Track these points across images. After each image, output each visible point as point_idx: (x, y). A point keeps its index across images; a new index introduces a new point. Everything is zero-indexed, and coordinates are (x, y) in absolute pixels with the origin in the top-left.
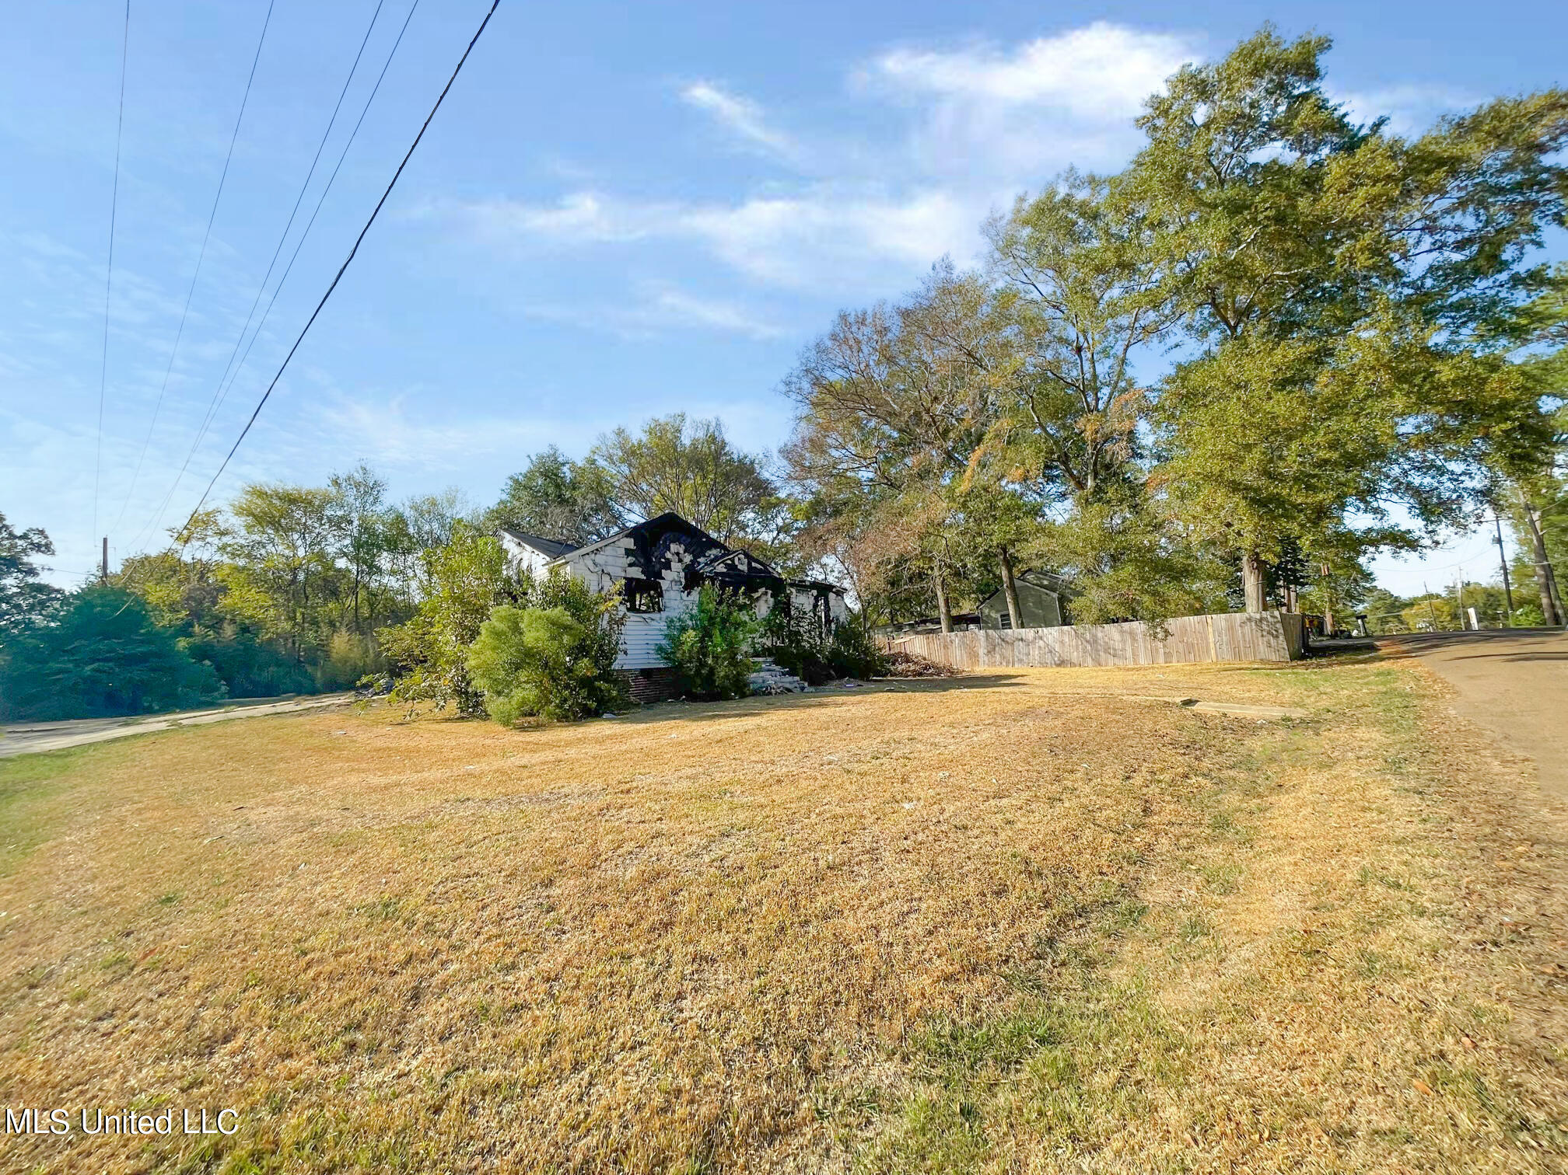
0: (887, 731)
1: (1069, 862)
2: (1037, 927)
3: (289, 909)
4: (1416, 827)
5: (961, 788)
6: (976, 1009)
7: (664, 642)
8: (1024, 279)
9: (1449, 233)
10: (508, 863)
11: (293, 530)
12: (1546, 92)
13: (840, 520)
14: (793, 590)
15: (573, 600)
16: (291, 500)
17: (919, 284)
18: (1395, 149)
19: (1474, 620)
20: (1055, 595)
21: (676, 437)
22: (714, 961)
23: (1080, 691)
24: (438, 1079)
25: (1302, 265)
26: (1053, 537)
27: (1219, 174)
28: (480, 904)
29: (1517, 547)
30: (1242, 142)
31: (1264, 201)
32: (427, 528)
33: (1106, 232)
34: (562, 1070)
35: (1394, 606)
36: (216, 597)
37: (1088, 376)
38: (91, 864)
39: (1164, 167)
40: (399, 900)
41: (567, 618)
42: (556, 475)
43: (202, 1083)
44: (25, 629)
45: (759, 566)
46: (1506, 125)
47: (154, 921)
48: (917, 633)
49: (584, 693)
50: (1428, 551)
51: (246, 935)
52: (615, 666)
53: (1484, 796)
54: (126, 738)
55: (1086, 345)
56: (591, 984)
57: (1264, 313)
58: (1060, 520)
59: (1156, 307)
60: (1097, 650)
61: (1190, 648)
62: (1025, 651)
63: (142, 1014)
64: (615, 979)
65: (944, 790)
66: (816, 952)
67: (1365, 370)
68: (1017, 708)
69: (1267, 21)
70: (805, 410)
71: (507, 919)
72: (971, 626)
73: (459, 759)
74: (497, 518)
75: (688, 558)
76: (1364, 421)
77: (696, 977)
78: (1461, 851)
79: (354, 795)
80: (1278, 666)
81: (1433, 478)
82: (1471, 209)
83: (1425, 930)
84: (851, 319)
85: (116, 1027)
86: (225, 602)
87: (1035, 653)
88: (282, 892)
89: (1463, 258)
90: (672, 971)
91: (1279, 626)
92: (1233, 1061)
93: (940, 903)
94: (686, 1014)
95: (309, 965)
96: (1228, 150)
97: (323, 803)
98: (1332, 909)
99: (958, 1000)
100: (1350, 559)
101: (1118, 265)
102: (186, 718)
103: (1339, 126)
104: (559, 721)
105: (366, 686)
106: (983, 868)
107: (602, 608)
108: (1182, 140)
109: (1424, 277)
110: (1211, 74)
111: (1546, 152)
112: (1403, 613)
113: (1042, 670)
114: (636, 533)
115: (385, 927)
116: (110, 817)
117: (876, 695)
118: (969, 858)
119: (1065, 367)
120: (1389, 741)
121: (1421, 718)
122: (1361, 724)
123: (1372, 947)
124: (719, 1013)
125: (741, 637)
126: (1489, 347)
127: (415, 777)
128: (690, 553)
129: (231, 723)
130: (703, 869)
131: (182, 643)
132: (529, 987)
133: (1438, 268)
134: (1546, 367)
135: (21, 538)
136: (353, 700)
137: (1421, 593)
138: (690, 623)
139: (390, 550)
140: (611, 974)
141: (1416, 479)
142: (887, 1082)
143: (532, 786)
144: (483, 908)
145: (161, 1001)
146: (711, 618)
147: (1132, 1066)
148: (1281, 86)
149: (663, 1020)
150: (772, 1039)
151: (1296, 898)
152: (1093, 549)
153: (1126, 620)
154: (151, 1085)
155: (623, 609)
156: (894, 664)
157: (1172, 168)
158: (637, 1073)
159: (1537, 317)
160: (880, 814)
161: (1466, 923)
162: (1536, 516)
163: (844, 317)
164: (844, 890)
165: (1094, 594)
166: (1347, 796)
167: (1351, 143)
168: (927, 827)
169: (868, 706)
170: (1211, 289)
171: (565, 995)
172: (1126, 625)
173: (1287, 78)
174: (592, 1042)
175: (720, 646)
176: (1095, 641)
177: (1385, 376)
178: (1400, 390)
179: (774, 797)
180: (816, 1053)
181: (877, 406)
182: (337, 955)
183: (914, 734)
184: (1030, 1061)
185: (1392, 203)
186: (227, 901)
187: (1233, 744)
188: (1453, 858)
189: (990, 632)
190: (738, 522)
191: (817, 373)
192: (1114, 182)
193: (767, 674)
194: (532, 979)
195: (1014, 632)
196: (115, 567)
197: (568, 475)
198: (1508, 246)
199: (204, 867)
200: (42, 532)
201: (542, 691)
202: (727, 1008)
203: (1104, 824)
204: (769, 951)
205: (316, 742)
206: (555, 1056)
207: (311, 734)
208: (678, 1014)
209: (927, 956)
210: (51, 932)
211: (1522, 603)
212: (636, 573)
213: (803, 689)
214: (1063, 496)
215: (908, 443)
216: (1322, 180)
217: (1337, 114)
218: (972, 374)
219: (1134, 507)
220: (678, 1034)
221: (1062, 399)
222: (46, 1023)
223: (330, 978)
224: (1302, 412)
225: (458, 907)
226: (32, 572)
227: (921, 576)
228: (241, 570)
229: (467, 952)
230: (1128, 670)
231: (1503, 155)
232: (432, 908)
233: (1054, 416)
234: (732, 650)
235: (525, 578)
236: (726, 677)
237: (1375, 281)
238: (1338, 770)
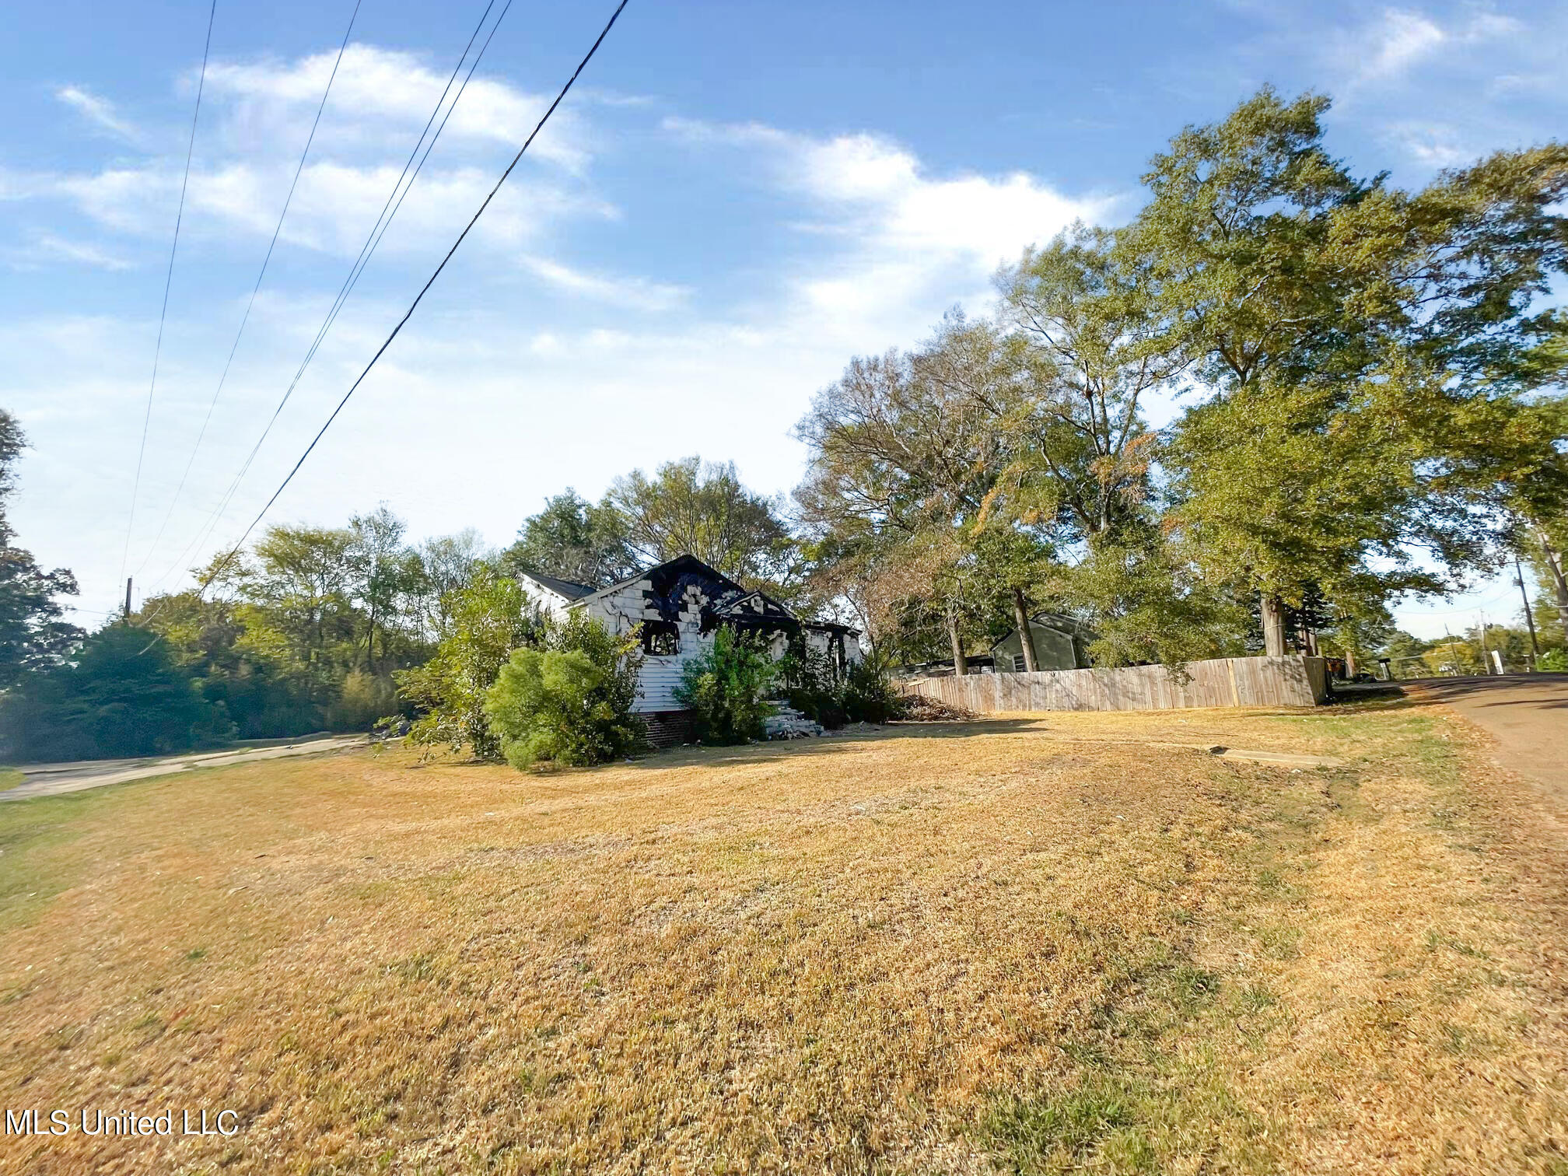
0: (913, 780)
1: (1117, 921)
2: (1090, 992)
3: (321, 966)
4: (1478, 887)
5: (996, 840)
6: (1039, 1085)
7: (680, 685)
8: (1033, 326)
9: (1454, 280)
10: (541, 917)
11: (311, 570)
12: (1545, 146)
13: (852, 561)
14: (808, 632)
15: (591, 642)
16: (312, 540)
17: (932, 332)
18: (1398, 201)
19: (1498, 663)
20: (1070, 637)
21: (690, 480)
22: (760, 1027)
23: (1104, 737)
24: (484, 1156)
25: (1309, 313)
26: (1069, 579)
27: (1223, 226)
28: (516, 963)
29: (1539, 588)
30: (1245, 196)
31: (1269, 252)
32: (443, 568)
33: (1115, 282)
34: (612, 1149)
35: (1415, 648)
36: (234, 636)
37: (1098, 419)
38: (115, 914)
39: (1170, 221)
40: (432, 957)
41: (587, 662)
42: (572, 517)
43: (241, 1158)
44: (46, 668)
45: (775, 608)
46: (1507, 178)
47: (183, 978)
48: (930, 675)
49: (601, 737)
50: (1454, 595)
51: (278, 993)
52: (632, 709)
53: (1544, 854)
54: (140, 781)
55: (1096, 390)
56: (636, 1051)
57: (1273, 358)
58: (1072, 563)
59: (1165, 354)
60: (1115, 694)
61: (1211, 692)
62: (1042, 694)
63: (177, 1080)
64: (660, 1046)
65: (978, 843)
66: (865, 1018)
67: (1381, 415)
68: (1042, 755)
69: (1266, 84)
70: (817, 453)
71: (544, 980)
72: (985, 668)
73: (477, 804)
74: (513, 560)
75: (704, 600)
76: (1381, 464)
77: (743, 1044)
78: (1530, 914)
79: (376, 843)
80: (1304, 711)
81: (1455, 521)
82: (1476, 257)
83: (1509, 1002)
84: (864, 365)
85: (150, 1094)
86: (242, 641)
87: (1052, 696)
88: (312, 948)
89: (1470, 304)
90: (718, 1037)
91: (1302, 670)
92: (1322, 1145)
93: (988, 966)
94: (735, 1086)
95: (344, 1028)
96: (1233, 204)
97: (344, 852)
98: (1402, 977)
99: (1018, 1073)
100: (1375, 603)
101: (1128, 313)
102: (202, 760)
103: (1342, 181)
104: (574, 766)
105: (381, 729)
106: (1028, 928)
107: (621, 650)
108: (1187, 195)
109: (1432, 323)
110: (1213, 134)
111: (1548, 202)
112: (1424, 656)
113: (1060, 714)
114: (654, 574)
115: (419, 987)
116: (129, 864)
117: (895, 740)
118: (1013, 916)
119: (1075, 412)
120: (1433, 793)
121: (1463, 768)
122: (1401, 775)
123: (1454, 1020)
124: (771, 1086)
125: (757, 679)
126: (1503, 391)
127: (435, 824)
128: (706, 595)
129: (247, 765)
130: (740, 927)
131: (198, 683)
132: (572, 1055)
133: (1445, 314)
134: (1558, 408)
135: (47, 578)
136: (367, 742)
137: (1441, 636)
138: (706, 665)
139: (406, 591)
140: (656, 1041)
141: (1438, 523)
142: (952, 1166)
143: (555, 835)
144: (518, 967)
145: (196, 1065)
146: (727, 662)
147: (1213, 1151)
148: (1282, 143)
149: (712, 1092)
150: (827, 1116)
151: (1363, 965)
152: (1110, 591)
153: (1143, 663)
154: (189, 1159)
155: (640, 652)
156: (909, 708)
157: (1178, 222)
158: (690, 1152)
159: (1549, 361)
160: (916, 868)
161: (1551, 995)
162: (1557, 557)
163: (856, 364)
164: (888, 951)
165: (1112, 637)
166: (1400, 853)
167: (1354, 198)
168: (966, 883)
169: (888, 752)
170: (1220, 337)
171: (609, 1063)
172: (1144, 668)
173: (1286, 136)
174: (641, 1116)
175: (737, 688)
176: (1114, 685)
177: (1401, 422)
178: (1417, 434)
179: (805, 849)
180: (875, 1131)
181: (889, 449)
182: (373, 1017)
183: (941, 783)
184: (1103, 1144)
185: (1399, 252)
186: (256, 957)
187: (1270, 795)
188: (1524, 922)
189: (1006, 674)
190: (749, 563)
191: (829, 417)
192: (1121, 235)
193: (783, 718)
194: (573, 1045)
195: (1030, 675)
196: (137, 607)
197: (584, 517)
198: (1515, 292)
199: (231, 920)
200: (68, 573)
201: (558, 735)
202: (778, 1080)
203: (1147, 880)
204: (816, 1017)
205: (330, 785)
206: (604, 1132)
207: (325, 777)
208: (727, 1086)
209: (980, 1023)
210: (78, 990)
211: (1548, 646)
212: (654, 615)
213: (819, 733)
214: (1076, 538)
215: (919, 485)
216: (1326, 232)
217: (1338, 170)
218: (983, 418)
219: (1150, 550)
220: (729, 1109)
221: (1073, 443)
222: (79, 1088)
223: (366, 1043)
224: (1319, 456)
225: (492, 965)
226: (56, 611)
227: (935, 618)
228: (259, 610)
229: (505, 1015)
230: (1149, 714)
231: (1505, 205)
232: (466, 967)
233: (1066, 458)
234: (749, 693)
235: (542, 620)
236: (743, 720)
237: (1383, 327)
238: (1385, 824)
